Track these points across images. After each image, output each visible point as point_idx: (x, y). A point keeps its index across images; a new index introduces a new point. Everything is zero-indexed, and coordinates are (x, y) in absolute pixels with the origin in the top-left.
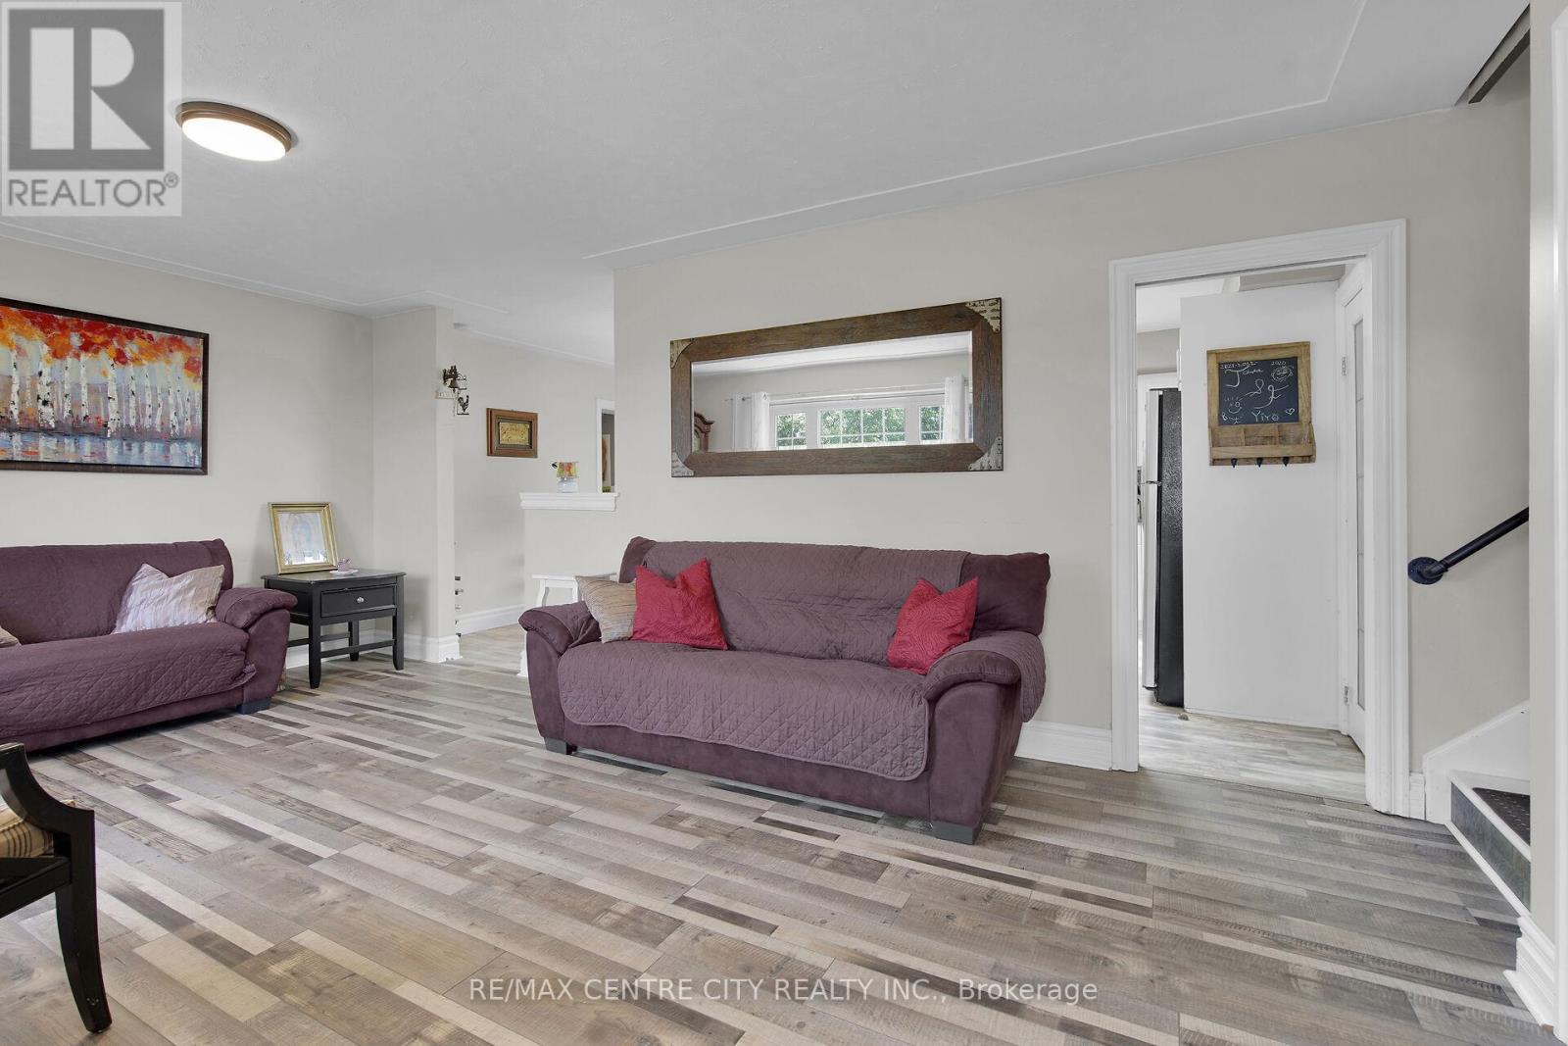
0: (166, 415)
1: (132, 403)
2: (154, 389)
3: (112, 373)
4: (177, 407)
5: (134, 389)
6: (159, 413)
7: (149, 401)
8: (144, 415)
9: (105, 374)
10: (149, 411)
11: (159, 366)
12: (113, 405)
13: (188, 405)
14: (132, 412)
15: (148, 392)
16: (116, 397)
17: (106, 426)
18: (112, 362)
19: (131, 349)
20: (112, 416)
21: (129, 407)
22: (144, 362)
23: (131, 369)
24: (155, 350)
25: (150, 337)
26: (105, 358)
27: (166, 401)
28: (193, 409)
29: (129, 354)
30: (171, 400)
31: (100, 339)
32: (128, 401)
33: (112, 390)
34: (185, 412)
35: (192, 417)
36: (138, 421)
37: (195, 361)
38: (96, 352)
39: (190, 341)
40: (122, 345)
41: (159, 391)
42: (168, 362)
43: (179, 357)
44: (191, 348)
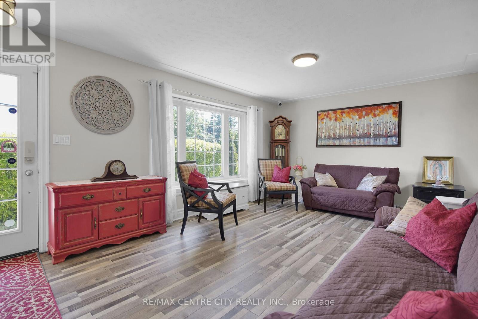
0: (387, 129)
1: (377, 128)
2: (383, 122)
3: (372, 120)
4: (390, 127)
5: (378, 123)
6: (385, 129)
7: (382, 126)
8: (380, 130)
9: (370, 120)
10: (382, 129)
11: (385, 115)
12: (372, 129)
13: (393, 126)
14: (377, 130)
15: (382, 123)
16: (373, 126)
17: (371, 135)
18: (372, 117)
19: (377, 112)
20: (372, 132)
21: (376, 129)
22: (381, 115)
23: (377, 118)
24: (384, 111)
25: (382, 107)
26: (371, 116)
27: (387, 125)
28: (395, 126)
29: (376, 114)
30: (388, 125)
31: (369, 111)
32: (376, 127)
33: (372, 125)
34: (392, 128)
35: (395, 129)
36: (379, 132)
37: (396, 111)
38: (368, 115)
39: (394, 105)
40: (375, 111)
41: (385, 123)
42: (388, 114)
43: (391, 111)
44: (394, 108)
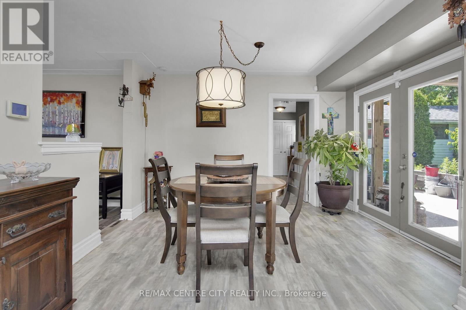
0: (70, 119)
1: (62, 116)
2: (67, 111)
3: (57, 107)
4: (74, 116)
5: (62, 111)
6: (69, 118)
7: (66, 115)
8: (65, 119)
9: (56, 108)
10: (66, 118)
11: (69, 104)
12: (57, 117)
13: (77, 115)
14: (62, 119)
15: (66, 112)
16: (58, 115)
17: (55, 123)
18: (57, 104)
19: (62, 100)
20: (57, 120)
21: (61, 117)
22: (65, 103)
23: (62, 106)
24: (68, 99)
25: (67, 95)
26: (56, 103)
27: (70, 114)
28: (78, 116)
29: (61, 101)
30: (72, 114)
31: (54, 98)
32: (61, 116)
33: (57, 113)
34: (76, 118)
35: (78, 119)
36: (63, 121)
37: (79, 101)
38: (54, 102)
39: (77, 94)
40: (60, 99)
41: (69, 112)
42: (71, 102)
43: (74, 100)
44: (77, 97)
